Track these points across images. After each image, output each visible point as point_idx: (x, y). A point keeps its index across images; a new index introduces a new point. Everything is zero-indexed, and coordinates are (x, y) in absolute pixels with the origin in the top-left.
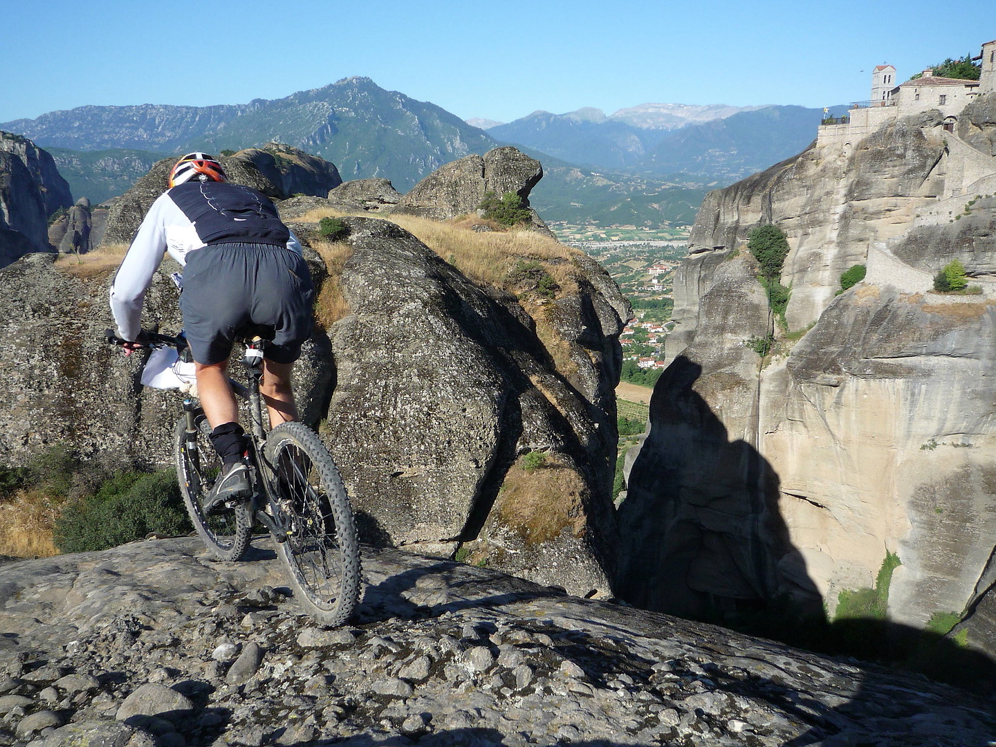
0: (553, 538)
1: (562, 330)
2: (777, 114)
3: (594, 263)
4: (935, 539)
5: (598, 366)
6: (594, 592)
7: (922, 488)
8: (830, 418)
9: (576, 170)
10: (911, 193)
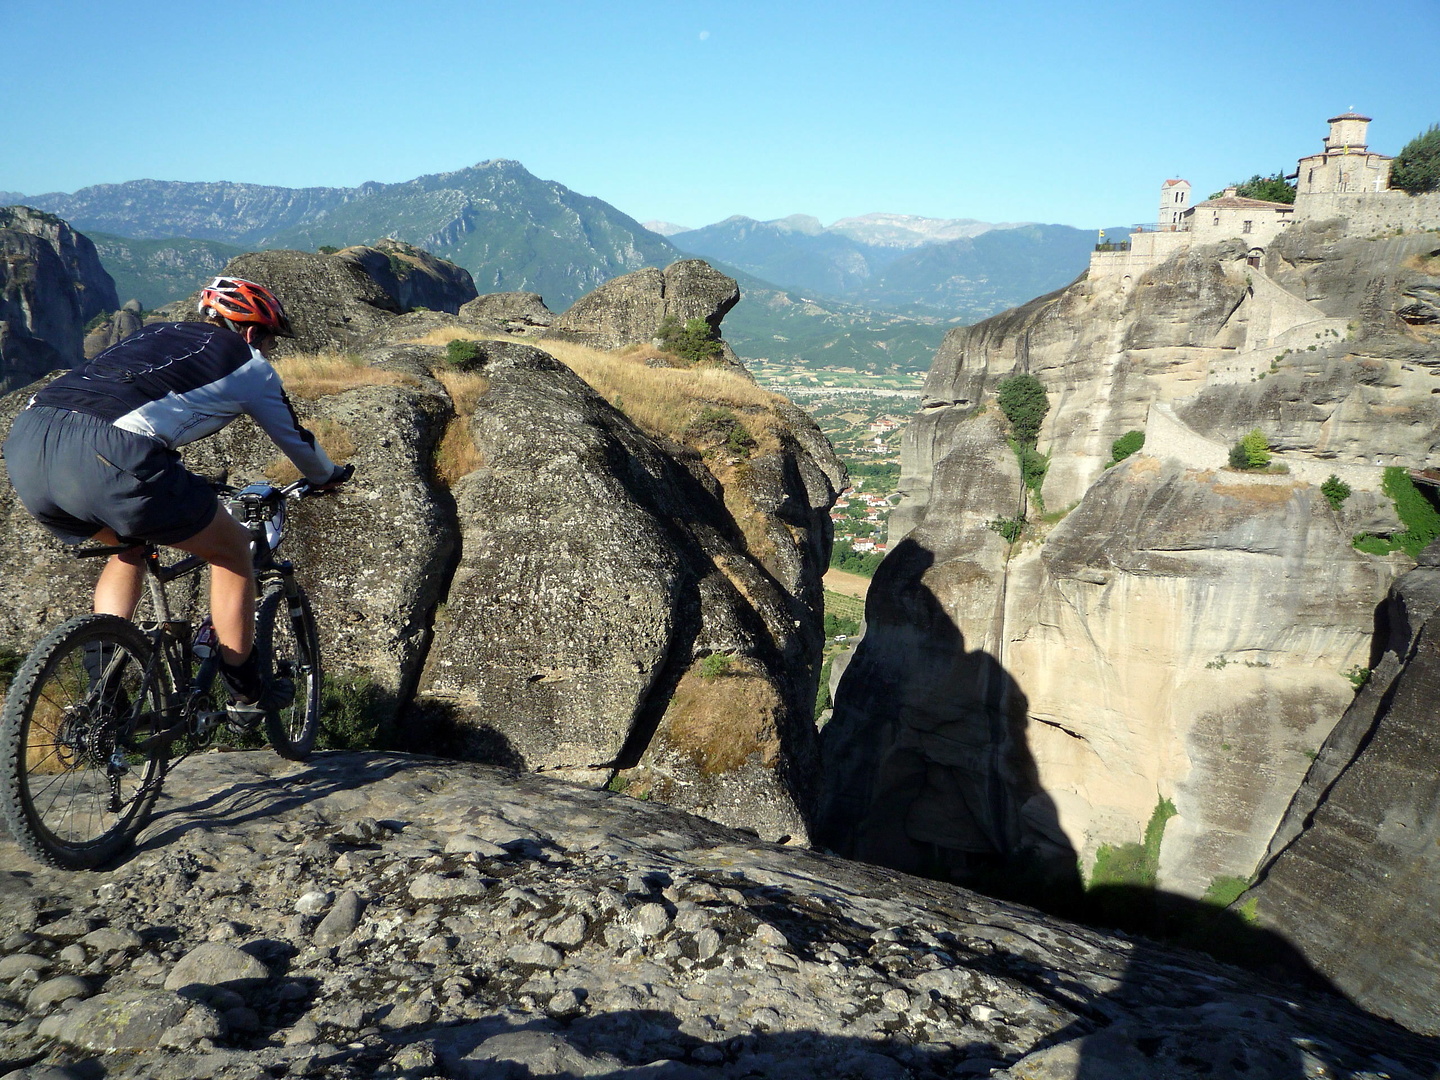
0: (737, 767)
1: (757, 499)
2: (1039, 234)
3: (802, 414)
4: (1220, 782)
5: (802, 547)
6: (788, 838)
7: (1205, 717)
8: (1094, 624)
9: (782, 294)
10: (1205, 342)
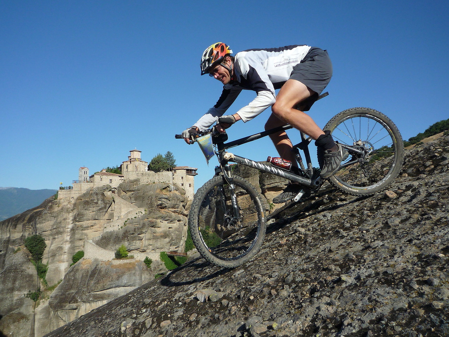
10: (101, 218)
